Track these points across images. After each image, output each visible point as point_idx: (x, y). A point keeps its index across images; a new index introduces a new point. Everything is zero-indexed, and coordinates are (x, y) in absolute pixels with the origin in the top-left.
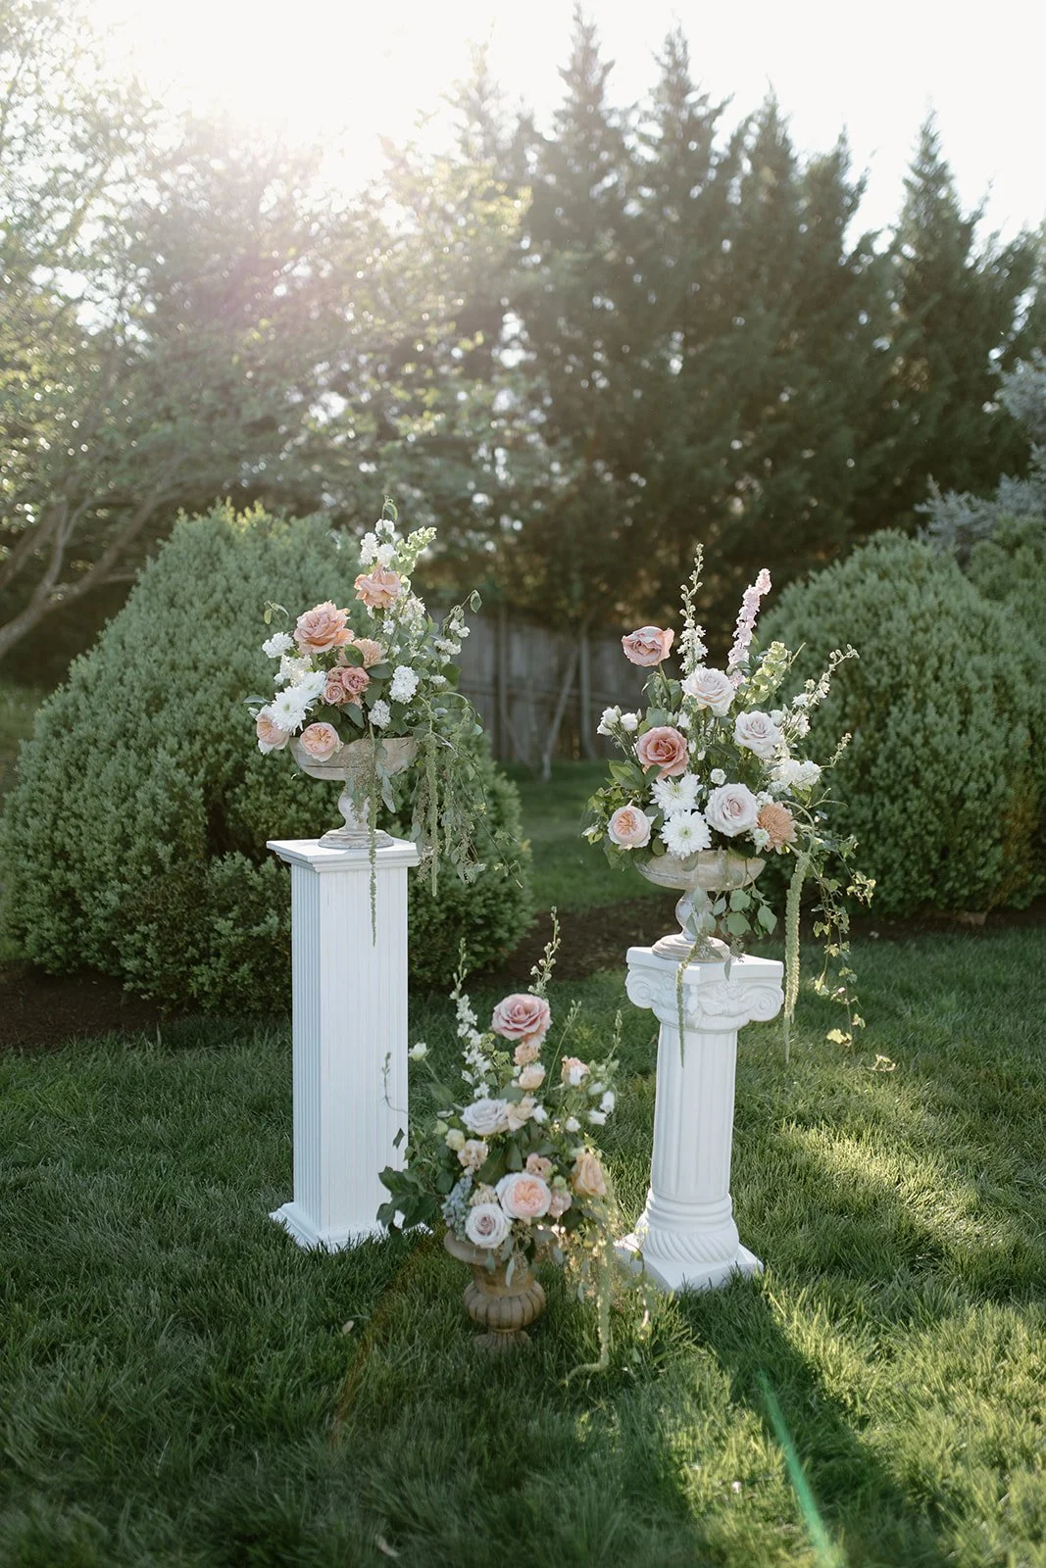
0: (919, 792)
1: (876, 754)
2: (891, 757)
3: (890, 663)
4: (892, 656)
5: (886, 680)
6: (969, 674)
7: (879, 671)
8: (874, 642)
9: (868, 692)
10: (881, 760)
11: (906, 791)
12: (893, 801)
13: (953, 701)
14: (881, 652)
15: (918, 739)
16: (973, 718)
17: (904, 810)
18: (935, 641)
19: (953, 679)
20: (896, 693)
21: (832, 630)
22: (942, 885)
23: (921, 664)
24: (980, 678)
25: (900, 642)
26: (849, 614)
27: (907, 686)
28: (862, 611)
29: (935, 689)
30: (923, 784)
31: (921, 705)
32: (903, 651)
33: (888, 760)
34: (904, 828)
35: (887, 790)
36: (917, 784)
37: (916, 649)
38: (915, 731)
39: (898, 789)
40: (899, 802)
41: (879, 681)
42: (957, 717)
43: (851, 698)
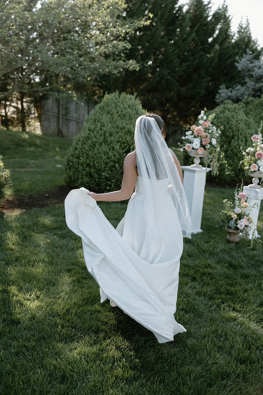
0: (236, 158)
1: (228, 150)
2: (232, 150)
3: (232, 131)
4: (232, 129)
5: (231, 134)
6: (247, 134)
7: (229, 132)
8: (228, 126)
9: (227, 136)
10: (229, 151)
11: (234, 157)
12: (231, 159)
13: (244, 139)
14: (230, 128)
15: (238, 147)
16: (247, 143)
17: (233, 161)
18: (241, 126)
19: (244, 135)
20: (233, 137)
21: (219, 122)
22: (238, 177)
23: (238, 131)
24: (249, 134)
25: (234, 126)
26: (223, 119)
27: (235, 136)
28: (225, 119)
29: (241, 137)
30: (238, 156)
31: (238, 139)
32: (235, 128)
33: (231, 151)
34: (233, 165)
35: (230, 157)
36: (236, 156)
37: (237, 128)
38: (237, 145)
39: (232, 157)
40: (232, 160)
41: (230, 134)
42: (245, 143)
43: (223, 138)
